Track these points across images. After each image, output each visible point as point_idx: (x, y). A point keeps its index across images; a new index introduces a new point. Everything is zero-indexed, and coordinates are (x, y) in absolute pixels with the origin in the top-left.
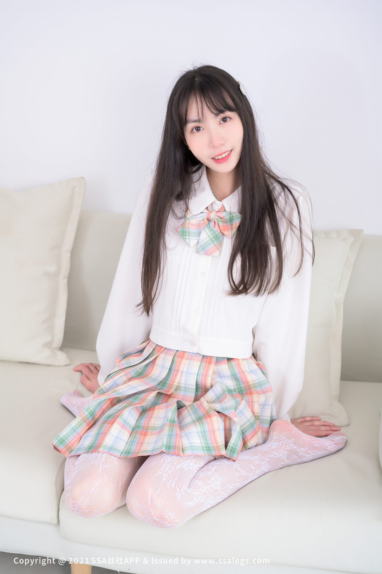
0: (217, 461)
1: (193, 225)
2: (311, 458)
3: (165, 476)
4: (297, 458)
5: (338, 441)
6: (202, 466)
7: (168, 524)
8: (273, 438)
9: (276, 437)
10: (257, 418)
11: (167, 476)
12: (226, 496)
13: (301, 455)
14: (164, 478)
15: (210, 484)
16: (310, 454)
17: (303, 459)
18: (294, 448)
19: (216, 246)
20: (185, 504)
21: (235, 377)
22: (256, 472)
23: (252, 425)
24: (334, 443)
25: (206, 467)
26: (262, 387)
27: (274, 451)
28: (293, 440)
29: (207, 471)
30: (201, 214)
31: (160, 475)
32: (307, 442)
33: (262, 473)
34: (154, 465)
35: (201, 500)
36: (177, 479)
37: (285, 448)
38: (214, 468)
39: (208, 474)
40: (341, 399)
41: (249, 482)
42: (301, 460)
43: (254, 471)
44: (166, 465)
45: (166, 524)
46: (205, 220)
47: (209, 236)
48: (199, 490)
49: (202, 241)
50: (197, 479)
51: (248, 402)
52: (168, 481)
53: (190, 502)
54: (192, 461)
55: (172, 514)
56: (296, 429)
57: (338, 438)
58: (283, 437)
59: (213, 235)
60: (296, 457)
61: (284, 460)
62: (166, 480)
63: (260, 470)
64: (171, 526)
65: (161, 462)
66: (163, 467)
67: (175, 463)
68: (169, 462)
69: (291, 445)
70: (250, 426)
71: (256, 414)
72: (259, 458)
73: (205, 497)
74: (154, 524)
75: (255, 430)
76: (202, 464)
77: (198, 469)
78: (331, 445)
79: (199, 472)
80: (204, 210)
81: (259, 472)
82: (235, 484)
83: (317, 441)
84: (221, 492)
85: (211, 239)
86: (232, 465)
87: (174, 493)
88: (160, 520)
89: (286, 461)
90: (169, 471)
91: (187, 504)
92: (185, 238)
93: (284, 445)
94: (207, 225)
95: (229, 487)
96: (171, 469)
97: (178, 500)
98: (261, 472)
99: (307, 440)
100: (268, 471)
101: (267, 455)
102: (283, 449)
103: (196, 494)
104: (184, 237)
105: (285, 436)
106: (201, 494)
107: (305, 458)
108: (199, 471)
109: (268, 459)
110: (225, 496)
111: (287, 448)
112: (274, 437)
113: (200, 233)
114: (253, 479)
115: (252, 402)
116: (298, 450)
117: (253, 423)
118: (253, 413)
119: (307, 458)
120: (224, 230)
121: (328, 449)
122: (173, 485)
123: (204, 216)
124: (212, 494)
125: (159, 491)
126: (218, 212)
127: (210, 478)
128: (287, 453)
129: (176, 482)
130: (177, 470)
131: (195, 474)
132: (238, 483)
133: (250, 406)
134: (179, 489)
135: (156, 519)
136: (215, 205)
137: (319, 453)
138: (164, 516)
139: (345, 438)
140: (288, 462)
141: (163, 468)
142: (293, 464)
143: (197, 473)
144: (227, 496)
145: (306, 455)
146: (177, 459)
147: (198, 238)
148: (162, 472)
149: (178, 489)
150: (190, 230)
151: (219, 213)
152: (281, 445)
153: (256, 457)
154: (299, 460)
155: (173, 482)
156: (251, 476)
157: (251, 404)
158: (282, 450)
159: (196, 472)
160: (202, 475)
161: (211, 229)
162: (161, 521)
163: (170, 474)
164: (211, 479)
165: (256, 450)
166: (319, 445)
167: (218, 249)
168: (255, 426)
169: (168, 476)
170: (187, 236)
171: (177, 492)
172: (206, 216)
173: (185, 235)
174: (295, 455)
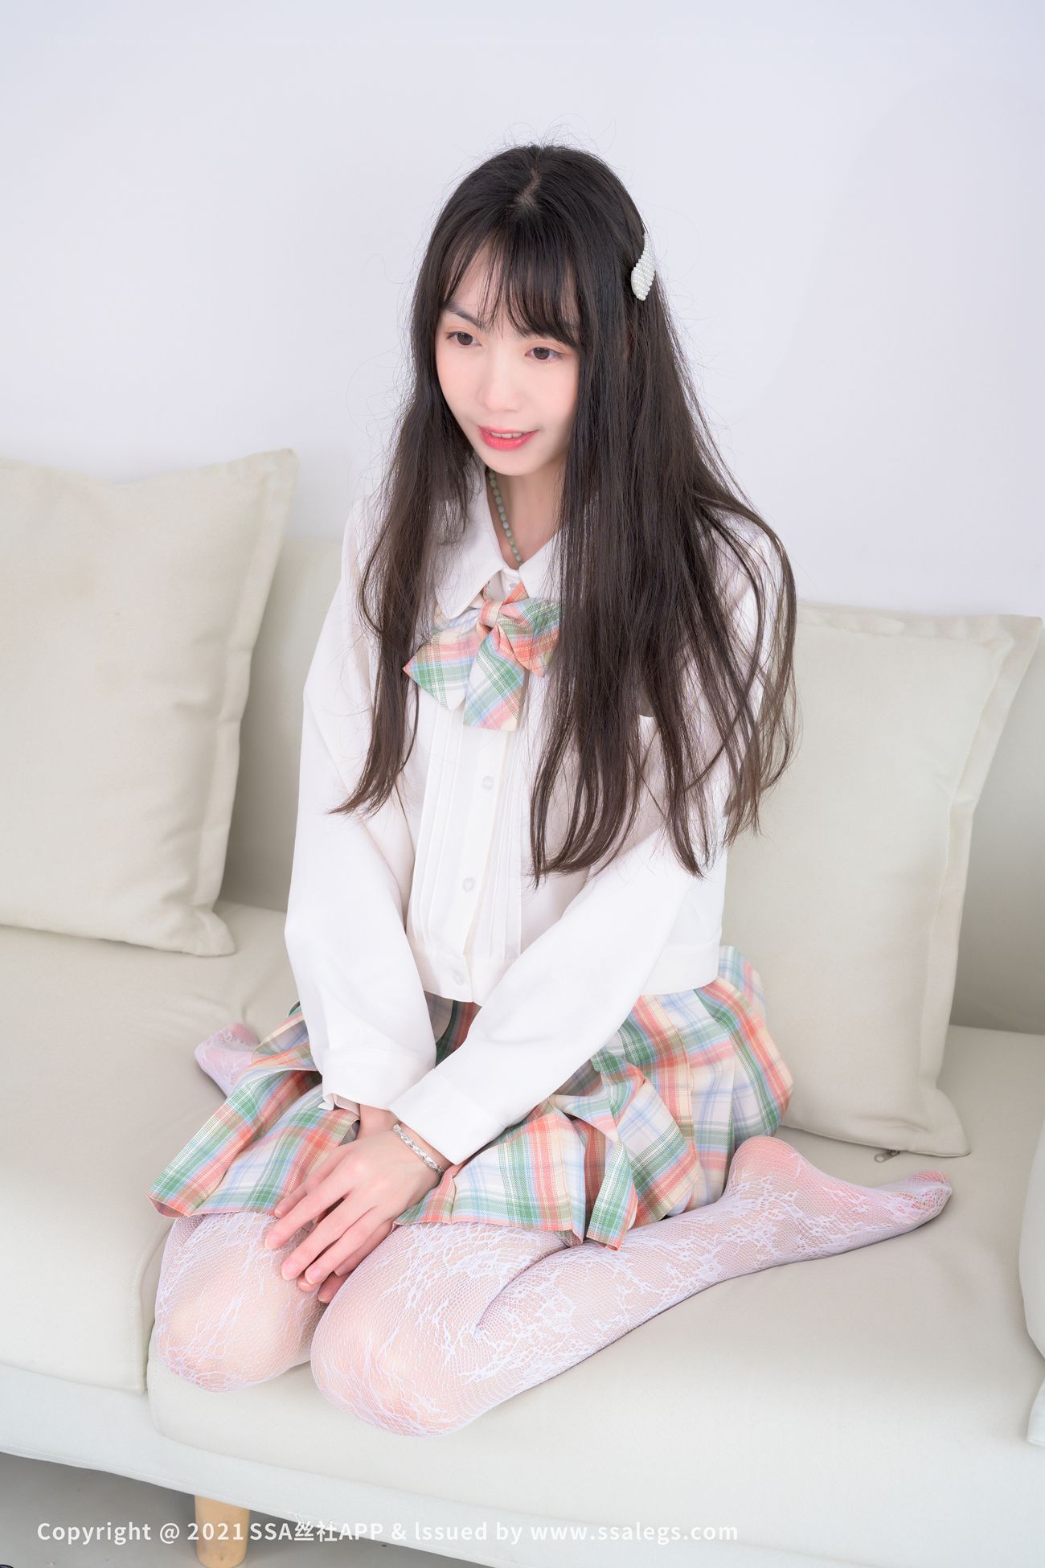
0: (569, 1252)
2: (847, 1244)
3: (415, 1296)
4: (805, 1245)
5: (924, 1198)
6: (524, 1265)
7: (419, 1427)
8: (739, 1188)
9: (748, 1185)
10: (685, 1130)
11: (419, 1296)
12: (588, 1352)
13: (817, 1234)
14: (409, 1302)
15: (539, 1320)
16: (844, 1233)
17: (824, 1245)
18: (796, 1216)
19: (507, 699)
20: (467, 1374)
22: (681, 1285)
23: (671, 1150)
24: (912, 1202)
25: (534, 1271)
26: (704, 1043)
27: (738, 1225)
28: (795, 1194)
29: (534, 1281)
30: (467, 614)
31: (399, 1291)
32: (835, 1198)
33: (698, 1286)
34: (387, 1263)
35: (513, 1363)
36: (446, 1304)
37: (770, 1216)
38: (557, 1273)
39: (538, 1290)
40: (945, 1079)
41: (659, 1312)
42: (816, 1249)
43: (676, 1282)
44: (418, 1265)
45: (415, 1428)
48: (507, 1336)
49: (474, 691)
50: (504, 1304)
51: (660, 1088)
52: (422, 1311)
53: (481, 1368)
54: (494, 1252)
55: (428, 1400)
56: (804, 1164)
57: (924, 1190)
58: (766, 1186)
59: (498, 670)
60: (803, 1241)
61: (767, 1249)
62: (414, 1306)
63: (693, 1279)
64: (428, 1432)
65: (407, 1257)
66: (410, 1270)
67: (445, 1259)
68: (428, 1256)
69: (789, 1209)
70: (666, 1154)
71: (683, 1121)
72: (691, 1246)
73: (525, 1353)
74: (382, 1424)
75: (679, 1163)
76: (525, 1260)
77: (512, 1276)
78: (903, 1208)
79: (513, 1284)
80: (474, 600)
81: (690, 1284)
82: (616, 1319)
83: (862, 1198)
84: (573, 1341)
85: (495, 683)
86: (610, 1264)
87: (435, 1344)
88: (398, 1415)
89: (773, 1250)
90: (426, 1281)
91: (472, 1373)
92: (432, 689)
93: (767, 1207)
94: (483, 643)
95: (599, 1327)
96: (434, 1274)
97: (446, 1362)
98: (697, 1284)
99: (836, 1195)
100: (719, 1280)
101: (717, 1235)
102: (763, 1219)
103: (499, 1345)
104: (428, 686)
105: (771, 1184)
106: (512, 1346)
107: (829, 1244)
108: (514, 1279)
109: (718, 1249)
110: (587, 1349)
111: (777, 1216)
113: (468, 670)
114: (671, 1303)
115: (673, 1087)
116: (808, 1222)
117: (675, 1144)
118: (676, 1118)
119: (835, 1244)
120: (522, 654)
121: (893, 1218)
122: (436, 1321)
123: (474, 618)
124: (546, 1347)
125: (393, 1336)
126: (507, 602)
127: (541, 1303)
128: (774, 1229)
129: (444, 1314)
130: (450, 1278)
131: (503, 1290)
132: (627, 1316)
133: (667, 1100)
134: (450, 1331)
135: (388, 1414)
137: (869, 1229)
138: (408, 1405)
139: (946, 1188)
140: (777, 1255)
141: (409, 1274)
142: (795, 1259)
143: (506, 1286)
144: (591, 1351)
145: (832, 1237)
146: (450, 1249)
147: (465, 683)
148: (406, 1284)
149: (447, 1333)
150: (442, 663)
151: (508, 605)
152: (759, 1209)
153: (683, 1243)
154: (810, 1250)
155: (435, 1311)
156: (664, 1294)
157: (668, 1094)
158: (760, 1220)
159: (506, 1283)
160: (520, 1292)
161: (494, 654)
162: (400, 1419)
163: (427, 1289)
164: (544, 1306)
165: (686, 1223)
166: (866, 1207)
167: (513, 707)
168: (682, 1152)
169: (423, 1297)
170: (437, 683)
171: (444, 1341)
172: (477, 619)
173: (430, 681)
174: (800, 1236)
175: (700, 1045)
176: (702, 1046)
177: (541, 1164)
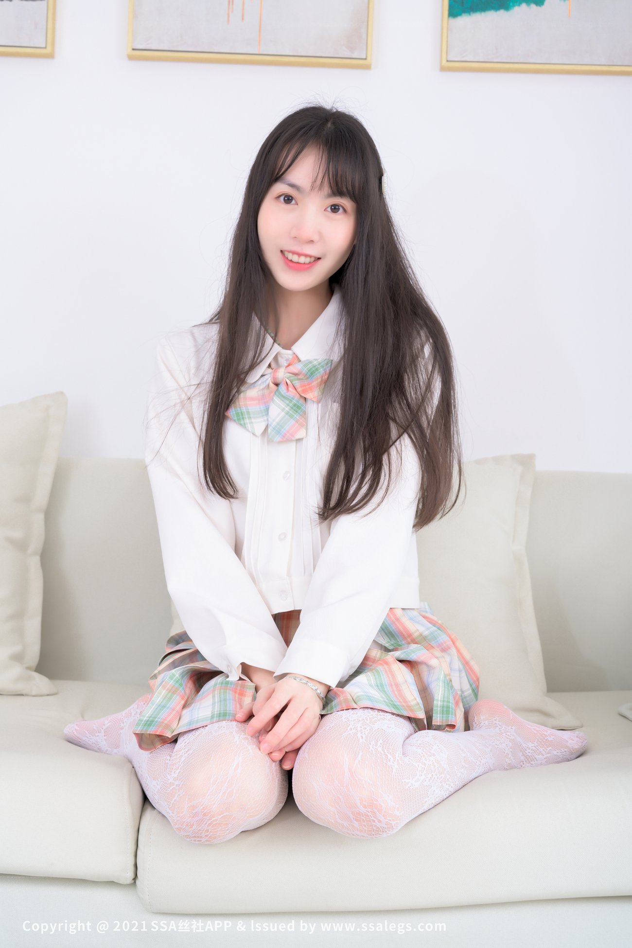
1: (252, 399)
4: (524, 760)
9: (487, 723)
13: (529, 754)
14: (361, 738)
16: (543, 754)
18: (518, 740)
19: (297, 421)
20: (407, 781)
21: (386, 632)
28: (514, 728)
30: (262, 378)
31: (352, 734)
32: (535, 732)
35: (425, 781)
44: (355, 725)
46: (272, 385)
47: (283, 410)
48: (421, 761)
49: (274, 420)
52: (370, 744)
53: (413, 779)
55: (388, 796)
58: (497, 722)
59: (288, 405)
66: (351, 725)
67: (367, 722)
73: (430, 775)
80: (266, 370)
85: (287, 413)
87: (385, 761)
90: (364, 730)
91: (409, 781)
92: (245, 424)
94: (275, 393)
99: (534, 729)
103: (419, 766)
104: (242, 422)
105: (499, 721)
106: (425, 767)
112: (483, 723)
113: (267, 410)
116: (523, 746)
120: (304, 391)
122: (380, 749)
123: (267, 379)
124: (438, 775)
126: (289, 365)
134: (391, 754)
136: (282, 358)
138: (376, 802)
141: (351, 727)
145: (537, 757)
147: (266, 418)
148: (354, 731)
149: (389, 756)
150: (249, 408)
151: (290, 367)
161: (284, 397)
167: (301, 425)
170: (247, 419)
171: (389, 761)
172: (270, 379)
173: (243, 418)
174: (521, 754)
175: (436, 641)
176: (437, 641)
177: (393, 684)
